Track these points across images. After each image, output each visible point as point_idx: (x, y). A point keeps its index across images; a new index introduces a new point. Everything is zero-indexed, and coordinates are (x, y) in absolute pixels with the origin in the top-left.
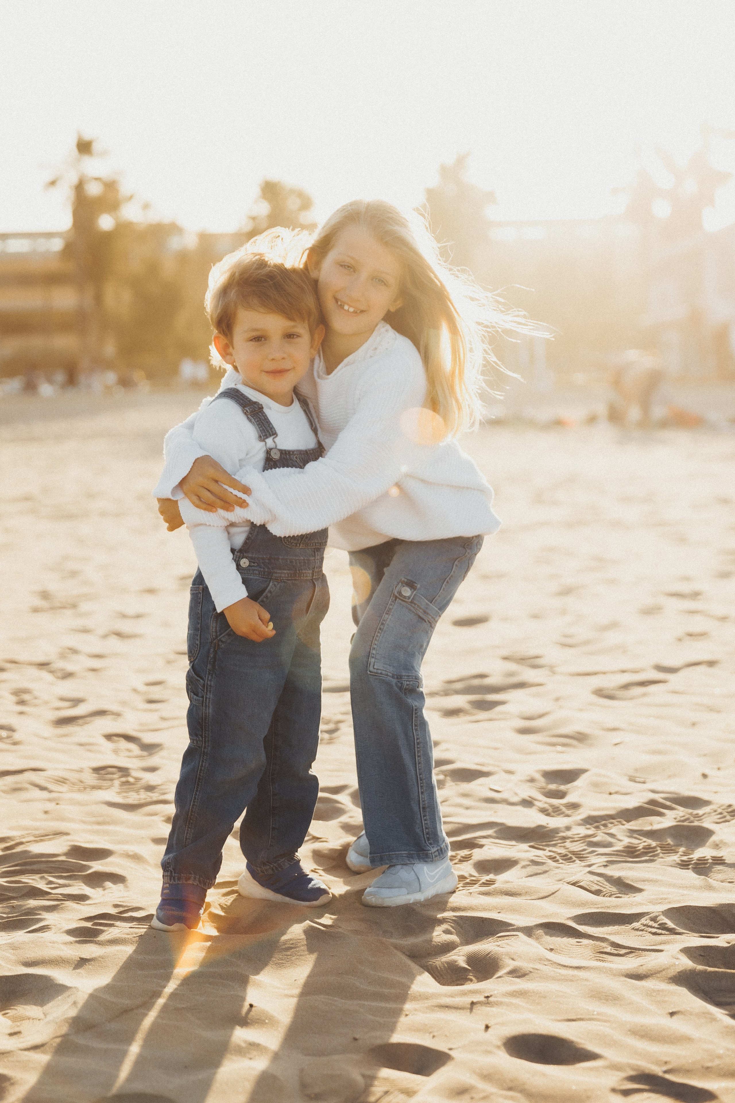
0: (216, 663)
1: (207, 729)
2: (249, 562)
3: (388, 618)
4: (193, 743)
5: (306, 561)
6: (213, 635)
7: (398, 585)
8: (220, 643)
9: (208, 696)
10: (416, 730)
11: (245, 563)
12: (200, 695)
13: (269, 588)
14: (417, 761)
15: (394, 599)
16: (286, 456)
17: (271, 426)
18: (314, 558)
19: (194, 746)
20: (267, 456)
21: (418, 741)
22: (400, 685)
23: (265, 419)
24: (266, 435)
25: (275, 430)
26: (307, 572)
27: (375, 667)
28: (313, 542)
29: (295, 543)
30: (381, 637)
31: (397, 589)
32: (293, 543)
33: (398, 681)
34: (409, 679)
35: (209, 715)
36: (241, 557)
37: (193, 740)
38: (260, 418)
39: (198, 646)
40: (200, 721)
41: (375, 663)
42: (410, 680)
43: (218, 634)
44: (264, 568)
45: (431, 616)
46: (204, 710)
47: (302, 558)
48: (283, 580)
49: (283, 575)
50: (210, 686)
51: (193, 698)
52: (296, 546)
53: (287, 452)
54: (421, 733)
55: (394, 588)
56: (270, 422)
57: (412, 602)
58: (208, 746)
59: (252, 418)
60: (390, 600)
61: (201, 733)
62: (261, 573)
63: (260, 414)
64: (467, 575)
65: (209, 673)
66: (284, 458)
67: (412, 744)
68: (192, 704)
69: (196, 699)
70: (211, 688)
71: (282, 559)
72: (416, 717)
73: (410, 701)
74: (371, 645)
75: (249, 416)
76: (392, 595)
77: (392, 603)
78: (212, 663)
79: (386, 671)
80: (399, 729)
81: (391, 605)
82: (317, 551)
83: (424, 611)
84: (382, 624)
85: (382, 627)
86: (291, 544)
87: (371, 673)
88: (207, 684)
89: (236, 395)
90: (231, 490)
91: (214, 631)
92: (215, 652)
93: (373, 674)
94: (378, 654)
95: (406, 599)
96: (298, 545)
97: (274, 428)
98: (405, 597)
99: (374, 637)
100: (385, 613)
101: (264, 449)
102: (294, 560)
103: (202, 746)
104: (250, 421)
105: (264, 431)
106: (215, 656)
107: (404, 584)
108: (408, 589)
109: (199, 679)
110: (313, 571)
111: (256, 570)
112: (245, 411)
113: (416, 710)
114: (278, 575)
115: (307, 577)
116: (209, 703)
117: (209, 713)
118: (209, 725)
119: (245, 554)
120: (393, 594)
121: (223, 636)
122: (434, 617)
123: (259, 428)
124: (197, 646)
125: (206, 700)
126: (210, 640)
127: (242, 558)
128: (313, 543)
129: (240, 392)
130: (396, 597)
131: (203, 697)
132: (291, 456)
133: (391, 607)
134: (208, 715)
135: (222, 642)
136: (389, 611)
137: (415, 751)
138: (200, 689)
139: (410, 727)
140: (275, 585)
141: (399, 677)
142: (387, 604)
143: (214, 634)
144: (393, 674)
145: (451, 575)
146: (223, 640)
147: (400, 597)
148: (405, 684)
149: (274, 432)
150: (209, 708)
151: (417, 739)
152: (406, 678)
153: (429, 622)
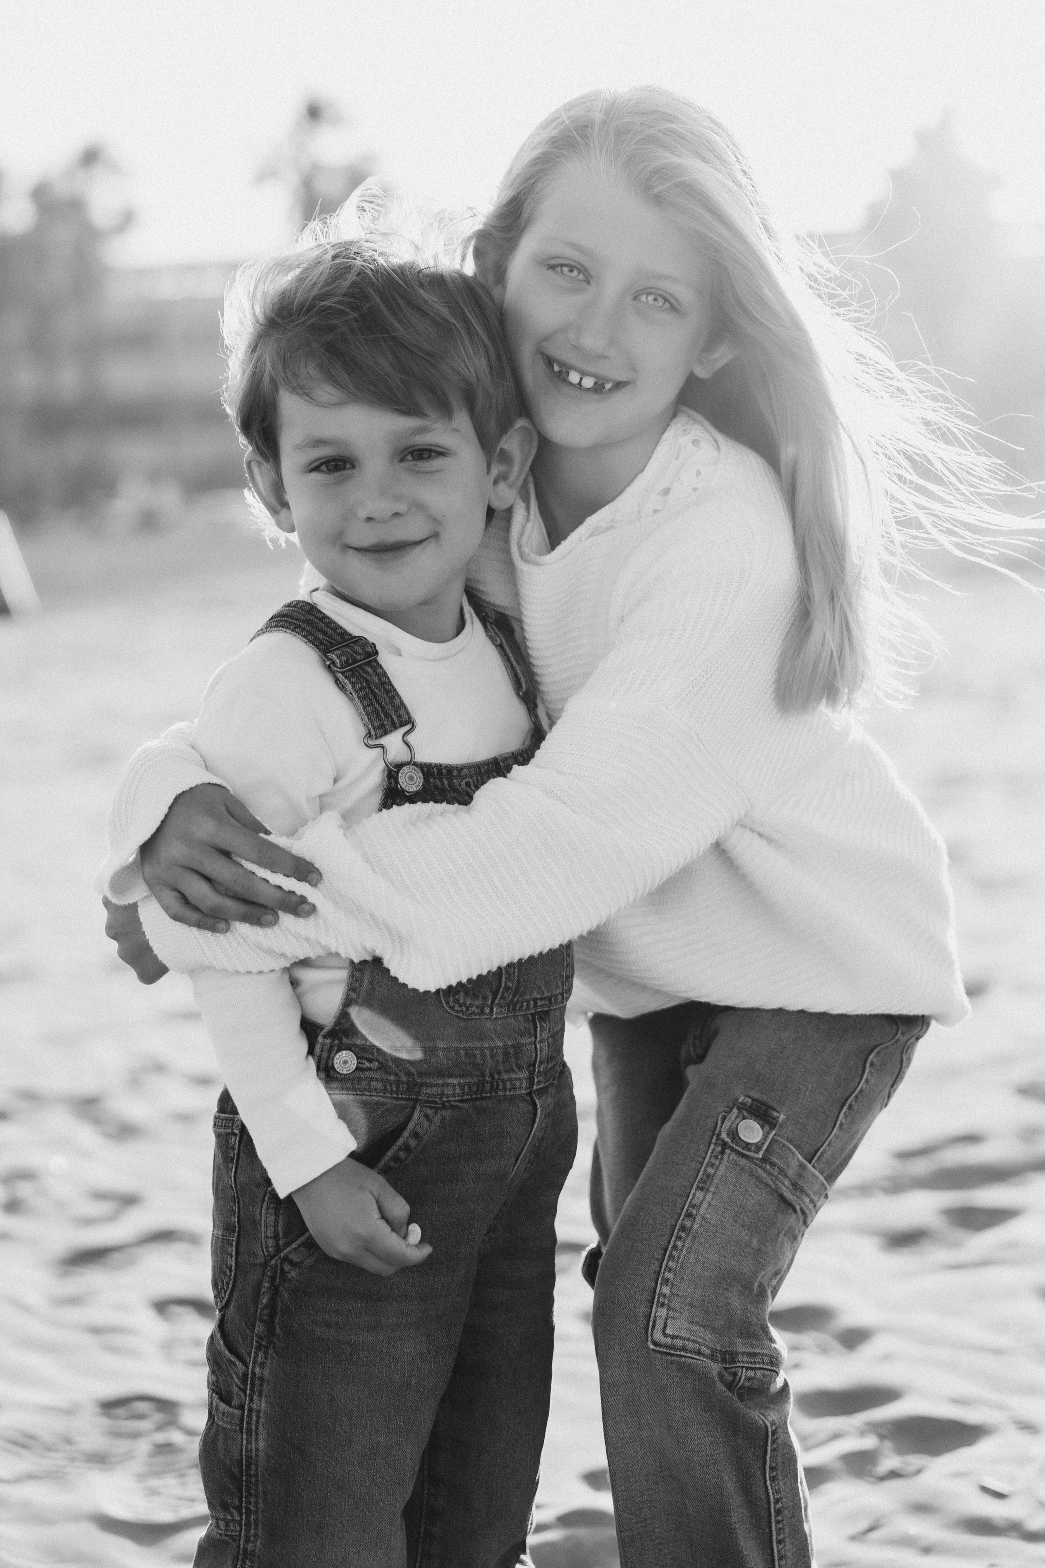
0: (277, 1320)
1: (253, 1492)
2: (357, 1058)
3: (702, 1202)
4: (218, 1526)
5: (512, 1051)
6: (267, 1247)
7: (729, 1112)
8: (287, 1267)
9: (254, 1406)
10: (773, 1479)
11: (345, 1062)
12: (235, 1402)
13: (411, 1126)
14: (776, 1555)
15: (719, 1149)
16: (441, 781)
17: (397, 702)
18: (533, 1039)
19: (221, 1535)
20: (390, 783)
21: (779, 1506)
22: (730, 1378)
23: (383, 684)
24: (382, 726)
25: (408, 713)
26: (513, 1076)
27: (668, 1331)
28: (527, 997)
29: (477, 1007)
30: (684, 1252)
31: (727, 1124)
32: (471, 1005)
33: (726, 1369)
34: (755, 1363)
35: (257, 1455)
36: (335, 1048)
37: (217, 1519)
38: (368, 682)
39: (231, 1271)
40: (236, 1470)
41: (669, 1321)
42: (757, 1366)
43: (281, 1242)
44: (396, 1075)
45: (809, 1196)
46: (244, 1442)
47: (500, 1044)
48: (449, 1101)
49: (448, 1091)
50: (261, 1379)
51: (217, 1409)
52: (482, 1011)
53: (444, 771)
54: (785, 1484)
55: (719, 1122)
56: (395, 690)
57: (764, 1160)
58: (256, 1535)
59: (346, 681)
60: (709, 1154)
61: (237, 1502)
62: (389, 1088)
63: (369, 669)
64: (895, 1090)
65: (259, 1348)
66: (436, 787)
67: (764, 1514)
68: (212, 1425)
69: (224, 1413)
70: (261, 1385)
71: (444, 1049)
72: (773, 1450)
73: (755, 1414)
74: (659, 1273)
75: (340, 676)
76: (714, 1141)
77: (713, 1160)
78: (265, 1318)
79: (695, 1342)
80: (730, 1484)
81: (712, 1165)
82: (541, 1019)
83: (793, 1185)
84: (689, 1215)
85: (688, 1223)
86: (467, 1009)
87: (658, 1349)
88: (253, 1373)
89: (308, 622)
90: (262, 873)
91: (269, 1234)
92: (275, 1292)
93: (661, 1349)
94: (677, 1295)
95: (750, 1150)
96: (487, 1010)
97: (405, 708)
98: (747, 1145)
99: (666, 1250)
100: (694, 1187)
101: (381, 766)
102: (477, 1052)
103: (240, 1535)
104: (341, 687)
105: (378, 715)
106: (273, 1301)
107: (745, 1113)
108: (755, 1125)
109: (233, 1359)
110: (532, 1073)
111: (377, 1080)
112: (328, 663)
113: (774, 1433)
114: (434, 1090)
115: (515, 1088)
116: (257, 1422)
117: (257, 1450)
118: (257, 1481)
119: (345, 1040)
120: (715, 1137)
121: (295, 1249)
122: (815, 1198)
123: (364, 707)
124: (228, 1272)
125: (249, 1416)
126: (261, 1260)
127: (338, 1051)
128: (528, 1002)
129: (320, 612)
130: (725, 1145)
131: (241, 1407)
132: (455, 781)
133: (711, 1171)
134: (254, 1454)
135: (291, 1263)
136: (705, 1182)
137: (771, 1531)
138: (237, 1385)
139: (759, 1474)
140: (426, 1116)
141: (728, 1357)
142: (702, 1164)
143: (271, 1242)
144: (714, 1351)
145: (858, 1089)
146: (294, 1257)
147: (734, 1146)
148: (743, 1378)
149: (405, 717)
150: (257, 1439)
151: (777, 1501)
152: (745, 1359)
153: (803, 1213)
